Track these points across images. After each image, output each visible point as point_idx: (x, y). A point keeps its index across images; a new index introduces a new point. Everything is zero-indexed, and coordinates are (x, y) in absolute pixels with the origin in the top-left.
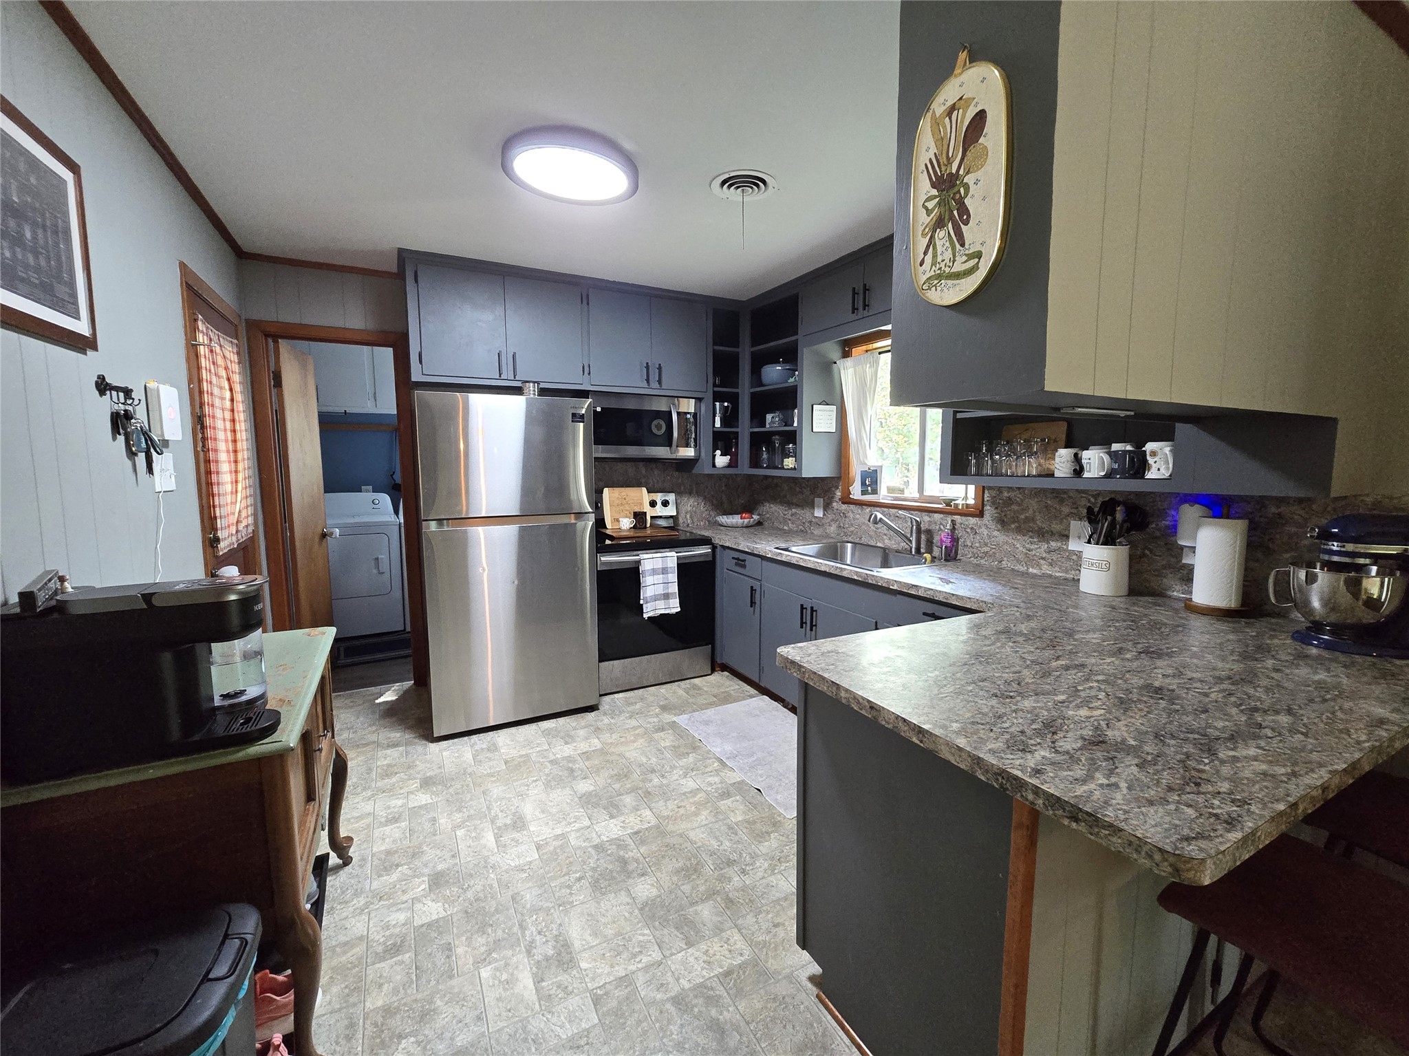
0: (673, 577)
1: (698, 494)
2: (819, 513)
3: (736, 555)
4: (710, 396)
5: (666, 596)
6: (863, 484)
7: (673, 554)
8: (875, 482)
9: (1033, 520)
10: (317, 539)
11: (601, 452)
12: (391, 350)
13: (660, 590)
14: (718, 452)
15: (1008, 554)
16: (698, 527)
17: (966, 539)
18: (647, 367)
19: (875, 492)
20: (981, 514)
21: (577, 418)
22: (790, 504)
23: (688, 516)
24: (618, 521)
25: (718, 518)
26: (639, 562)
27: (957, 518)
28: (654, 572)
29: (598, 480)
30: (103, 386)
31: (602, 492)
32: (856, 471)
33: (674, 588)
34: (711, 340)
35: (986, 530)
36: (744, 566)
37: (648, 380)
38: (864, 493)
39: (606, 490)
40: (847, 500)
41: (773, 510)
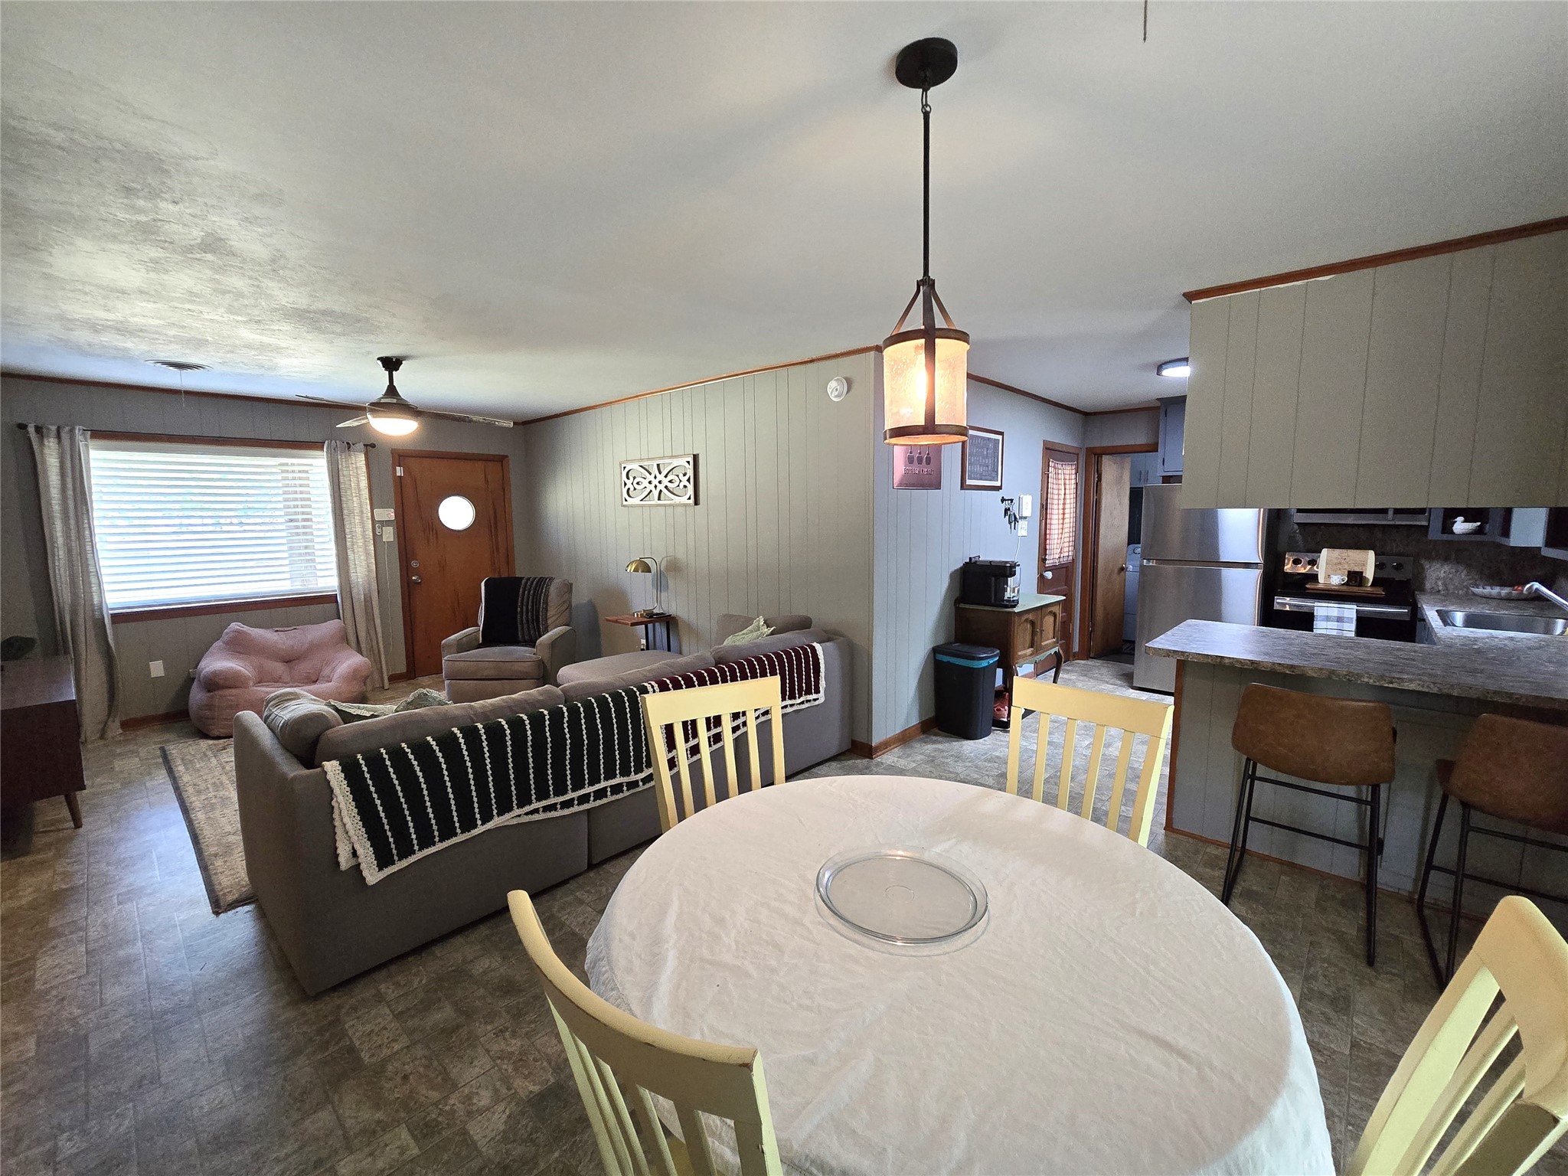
0: (1351, 626)
7: (1355, 607)
10: (1116, 571)
14: (1459, 520)
24: (1330, 577)
26: (1313, 608)
28: (1328, 619)
30: (1003, 500)
31: (1321, 552)
39: (1325, 551)
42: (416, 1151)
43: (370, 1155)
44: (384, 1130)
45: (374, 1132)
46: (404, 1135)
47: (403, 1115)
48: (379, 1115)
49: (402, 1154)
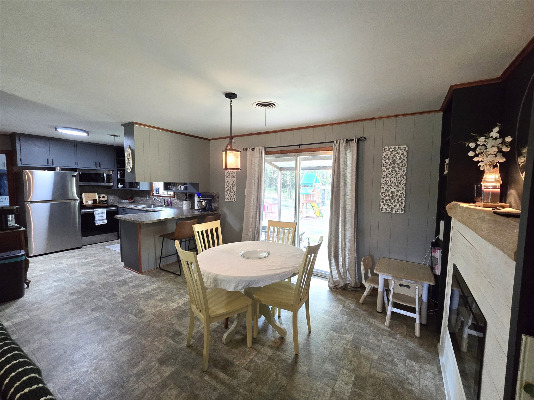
0: (105, 215)
1: (115, 194)
2: (148, 198)
3: (123, 209)
4: (116, 170)
5: (103, 220)
6: (156, 191)
7: (105, 209)
8: (159, 191)
9: (181, 198)
11: (81, 184)
12: (4, 155)
13: (101, 218)
14: (119, 184)
15: (179, 204)
16: (115, 203)
17: (173, 202)
18: (96, 163)
19: (159, 193)
20: (174, 197)
21: (74, 176)
22: (141, 197)
23: (112, 201)
24: (88, 202)
25: (121, 201)
26: (94, 211)
27: (171, 198)
28: (99, 214)
29: (80, 191)
31: (82, 194)
32: (155, 188)
33: (105, 217)
34: (115, 156)
35: (175, 200)
36: (125, 211)
37: (96, 166)
38: (156, 193)
39: (83, 194)
40: (153, 195)
41: (137, 198)
42: (363, 347)
43: (370, 355)
44: (364, 357)
45: (366, 358)
46: (362, 351)
47: (359, 355)
48: (363, 360)
49: (365, 349)
